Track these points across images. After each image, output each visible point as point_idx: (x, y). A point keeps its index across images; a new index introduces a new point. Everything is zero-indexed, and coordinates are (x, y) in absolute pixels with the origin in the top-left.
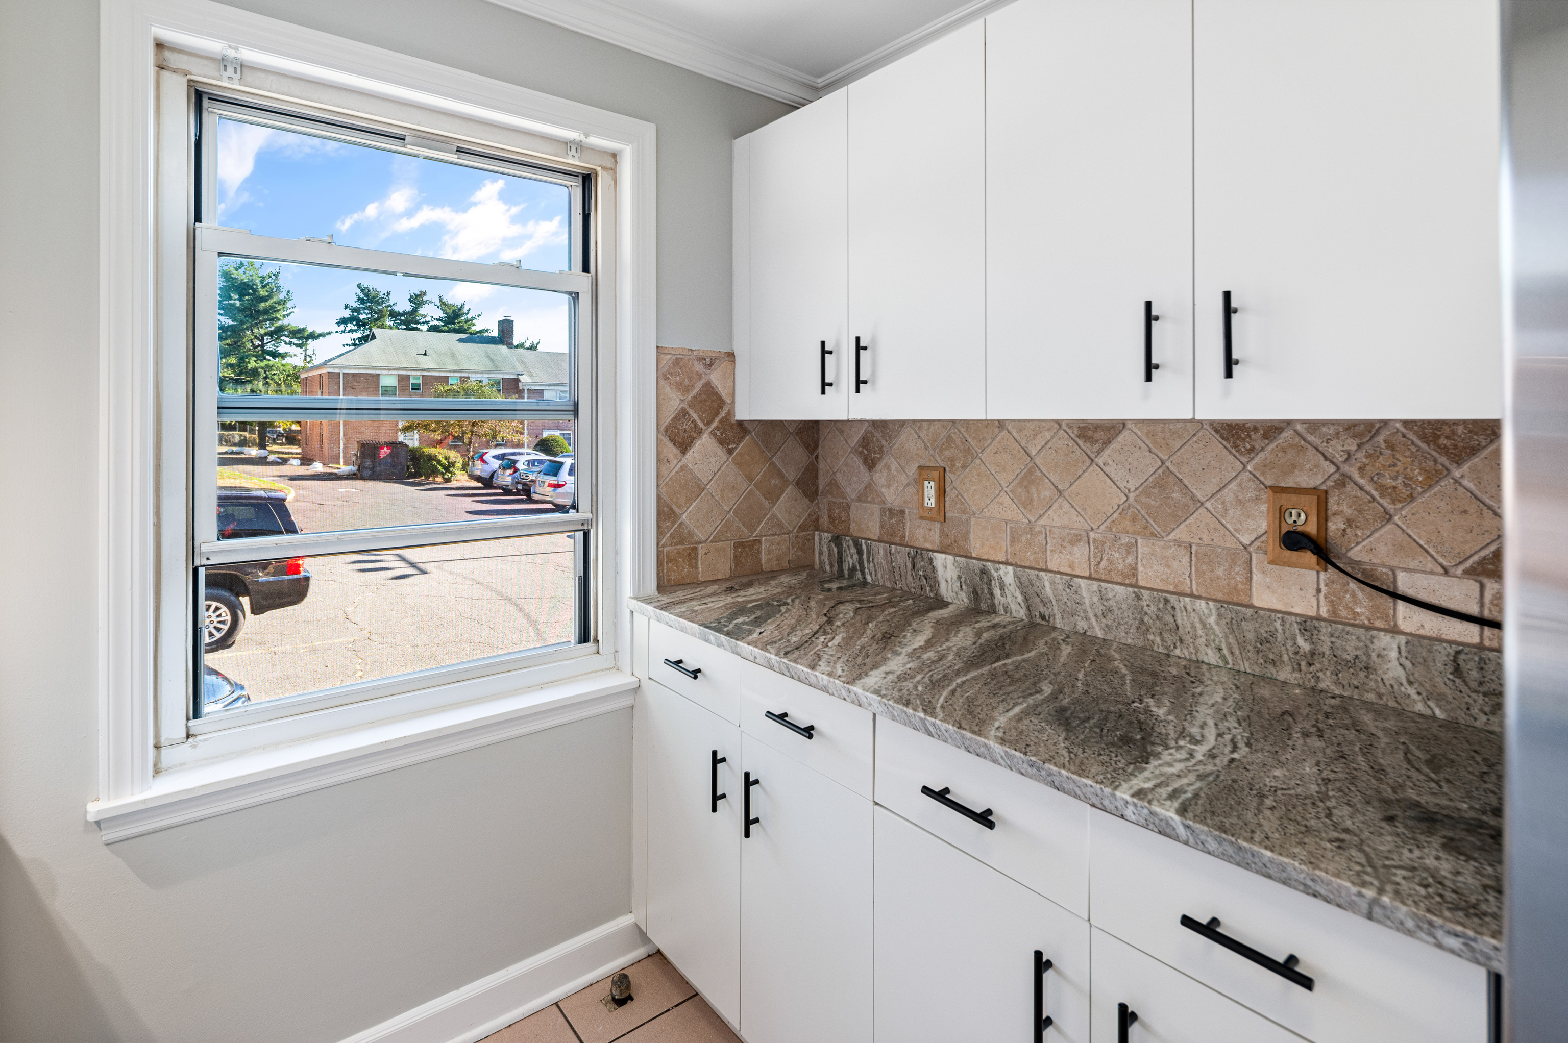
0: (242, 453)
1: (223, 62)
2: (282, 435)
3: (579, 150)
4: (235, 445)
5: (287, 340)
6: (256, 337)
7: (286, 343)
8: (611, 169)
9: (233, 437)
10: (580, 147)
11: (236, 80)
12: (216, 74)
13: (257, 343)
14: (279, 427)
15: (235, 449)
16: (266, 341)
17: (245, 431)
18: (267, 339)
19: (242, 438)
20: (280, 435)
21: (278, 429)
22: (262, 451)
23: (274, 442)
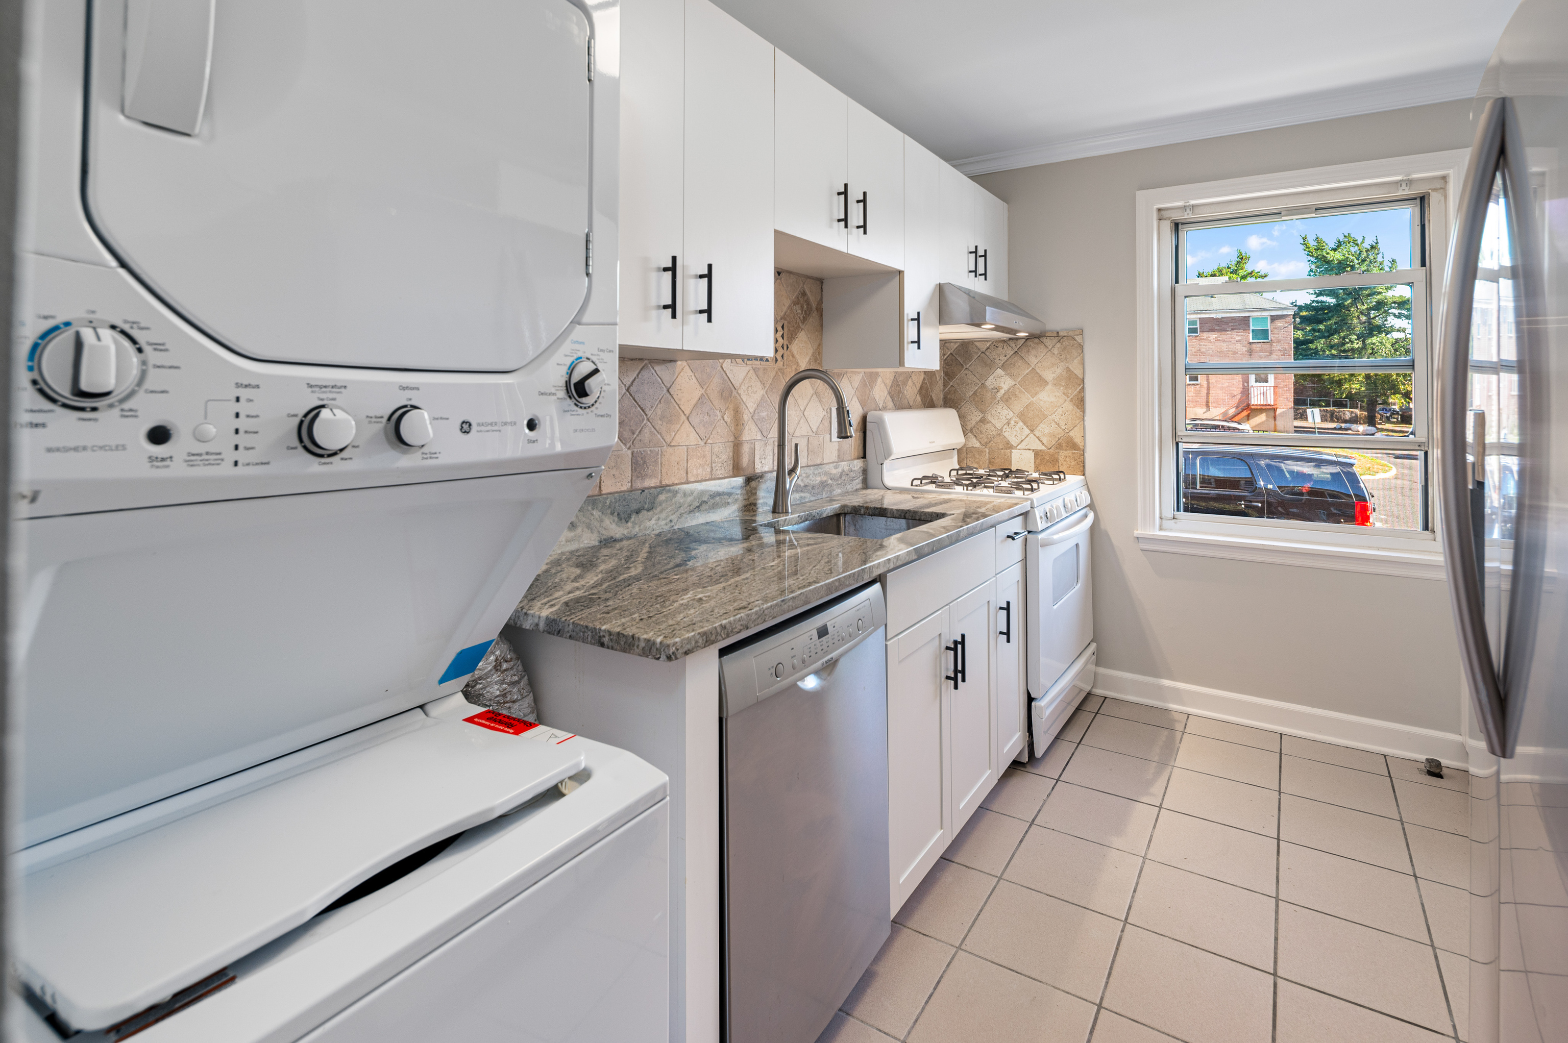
0: (1350, 429)
1: (1184, 208)
2: (1398, 413)
3: (1408, 184)
4: (1345, 422)
5: (1396, 312)
6: (1362, 313)
7: (1395, 315)
8: (1441, 188)
9: (1344, 414)
10: (1409, 182)
11: (1190, 214)
12: (1182, 214)
13: (1363, 318)
14: (1394, 404)
15: (1343, 425)
16: (1372, 316)
17: (1356, 408)
18: (1373, 313)
19: (1353, 415)
20: (1394, 413)
21: (1393, 407)
22: (1370, 428)
23: (1388, 420)
